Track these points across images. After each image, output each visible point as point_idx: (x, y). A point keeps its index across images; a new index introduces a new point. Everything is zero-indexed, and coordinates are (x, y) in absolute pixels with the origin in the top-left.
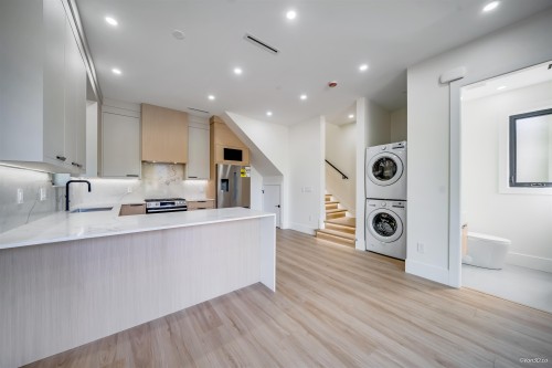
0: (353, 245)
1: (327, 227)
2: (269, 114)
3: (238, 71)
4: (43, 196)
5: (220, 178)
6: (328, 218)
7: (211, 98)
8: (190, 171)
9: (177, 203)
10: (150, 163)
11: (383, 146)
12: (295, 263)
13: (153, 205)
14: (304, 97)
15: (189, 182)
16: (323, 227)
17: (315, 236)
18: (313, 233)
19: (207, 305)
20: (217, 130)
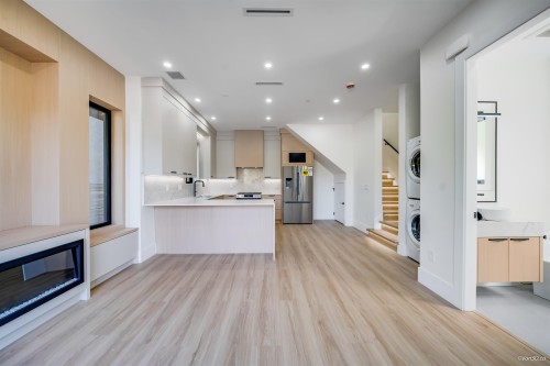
0: (395, 248)
1: (383, 229)
2: (321, 119)
3: (269, 101)
4: (180, 188)
5: (285, 177)
6: (385, 218)
7: (268, 118)
8: (267, 172)
9: (255, 196)
10: (241, 168)
13: (240, 196)
14: (336, 101)
15: (267, 181)
16: (378, 227)
17: (368, 235)
18: (367, 232)
19: (233, 255)
20: (284, 140)
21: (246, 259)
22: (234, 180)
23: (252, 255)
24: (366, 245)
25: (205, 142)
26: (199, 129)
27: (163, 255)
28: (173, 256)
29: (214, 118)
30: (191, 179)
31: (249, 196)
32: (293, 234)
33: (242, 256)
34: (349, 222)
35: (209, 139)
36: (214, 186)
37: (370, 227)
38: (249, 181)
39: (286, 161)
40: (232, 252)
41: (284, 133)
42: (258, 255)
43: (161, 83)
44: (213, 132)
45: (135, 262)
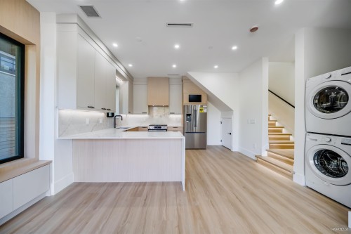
0: (291, 177)
1: (269, 156)
2: (216, 67)
3: (177, 46)
4: (101, 122)
5: (186, 113)
6: (270, 147)
7: (174, 66)
8: (172, 109)
9: (162, 128)
10: (152, 106)
11: (327, 75)
12: (217, 177)
13: (151, 128)
14: (234, 48)
15: (172, 116)
16: (265, 154)
17: (256, 161)
18: (255, 158)
19: (145, 184)
20: (185, 85)
21: (158, 189)
22: (147, 116)
23: (163, 184)
24: (255, 170)
25: (125, 85)
26: (118, 73)
27: (79, 184)
28: (89, 185)
29: (130, 65)
30: (113, 114)
31: (158, 128)
32: (194, 159)
33: (153, 184)
34: (235, 148)
35: (127, 83)
36: (131, 120)
37: (257, 154)
38: (158, 117)
39: (186, 101)
40: (144, 181)
41: (185, 80)
42: (168, 183)
43: (75, 20)
44: (130, 78)
45: (48, 195)
